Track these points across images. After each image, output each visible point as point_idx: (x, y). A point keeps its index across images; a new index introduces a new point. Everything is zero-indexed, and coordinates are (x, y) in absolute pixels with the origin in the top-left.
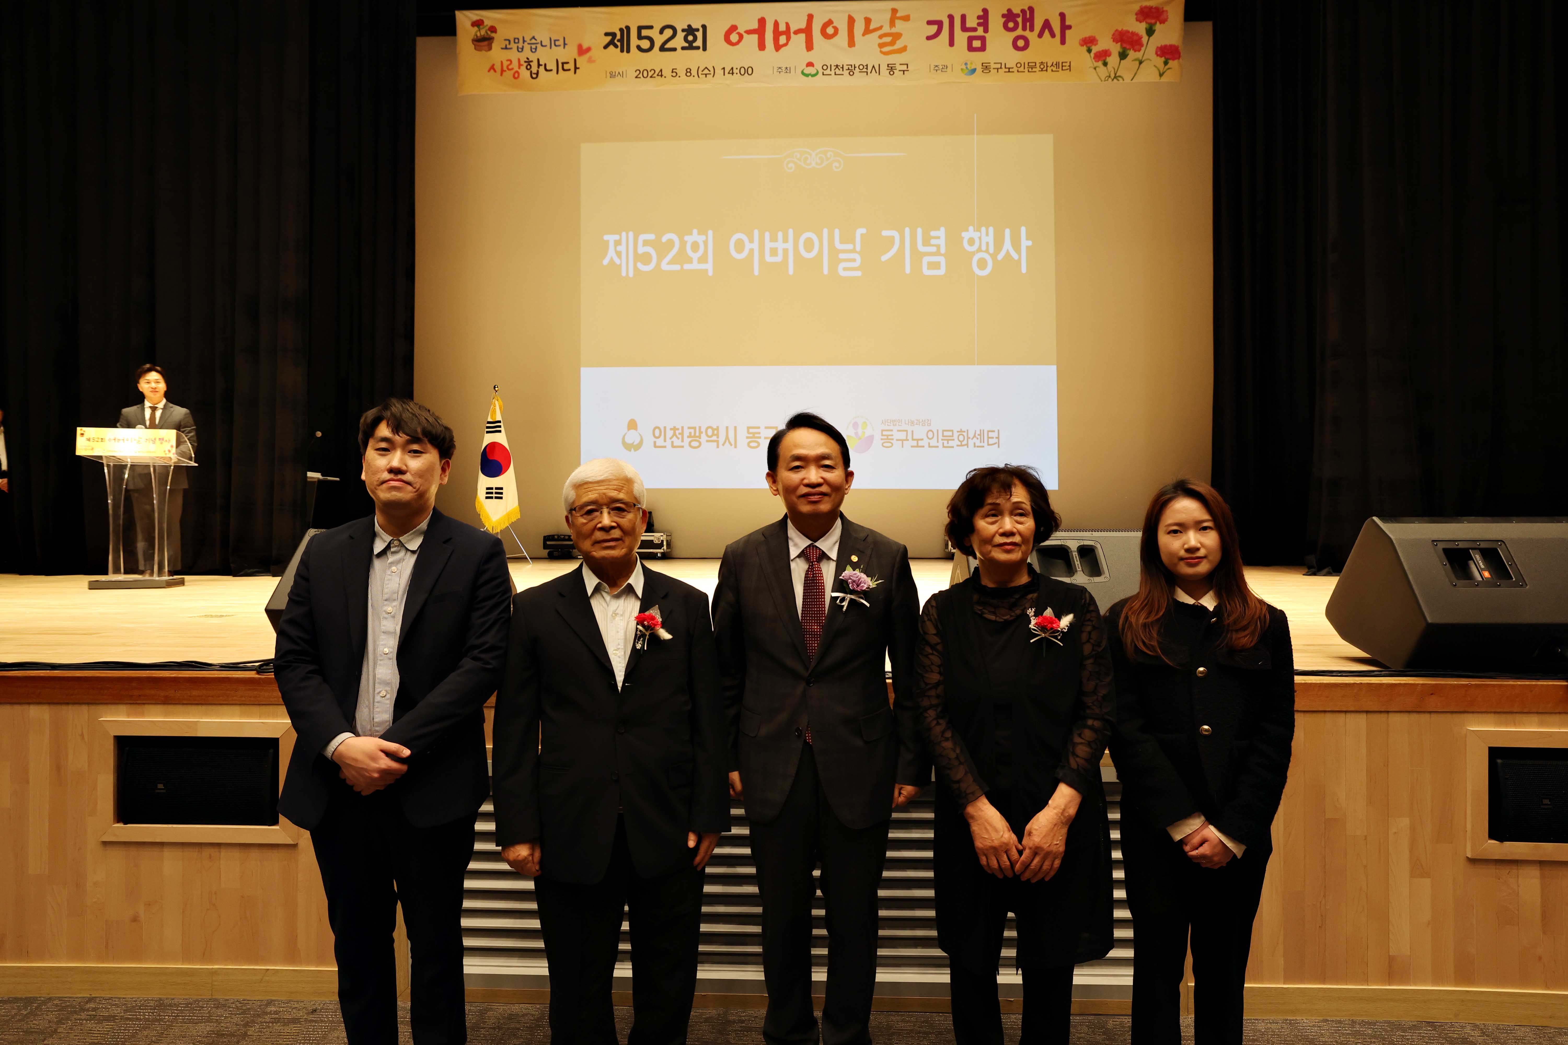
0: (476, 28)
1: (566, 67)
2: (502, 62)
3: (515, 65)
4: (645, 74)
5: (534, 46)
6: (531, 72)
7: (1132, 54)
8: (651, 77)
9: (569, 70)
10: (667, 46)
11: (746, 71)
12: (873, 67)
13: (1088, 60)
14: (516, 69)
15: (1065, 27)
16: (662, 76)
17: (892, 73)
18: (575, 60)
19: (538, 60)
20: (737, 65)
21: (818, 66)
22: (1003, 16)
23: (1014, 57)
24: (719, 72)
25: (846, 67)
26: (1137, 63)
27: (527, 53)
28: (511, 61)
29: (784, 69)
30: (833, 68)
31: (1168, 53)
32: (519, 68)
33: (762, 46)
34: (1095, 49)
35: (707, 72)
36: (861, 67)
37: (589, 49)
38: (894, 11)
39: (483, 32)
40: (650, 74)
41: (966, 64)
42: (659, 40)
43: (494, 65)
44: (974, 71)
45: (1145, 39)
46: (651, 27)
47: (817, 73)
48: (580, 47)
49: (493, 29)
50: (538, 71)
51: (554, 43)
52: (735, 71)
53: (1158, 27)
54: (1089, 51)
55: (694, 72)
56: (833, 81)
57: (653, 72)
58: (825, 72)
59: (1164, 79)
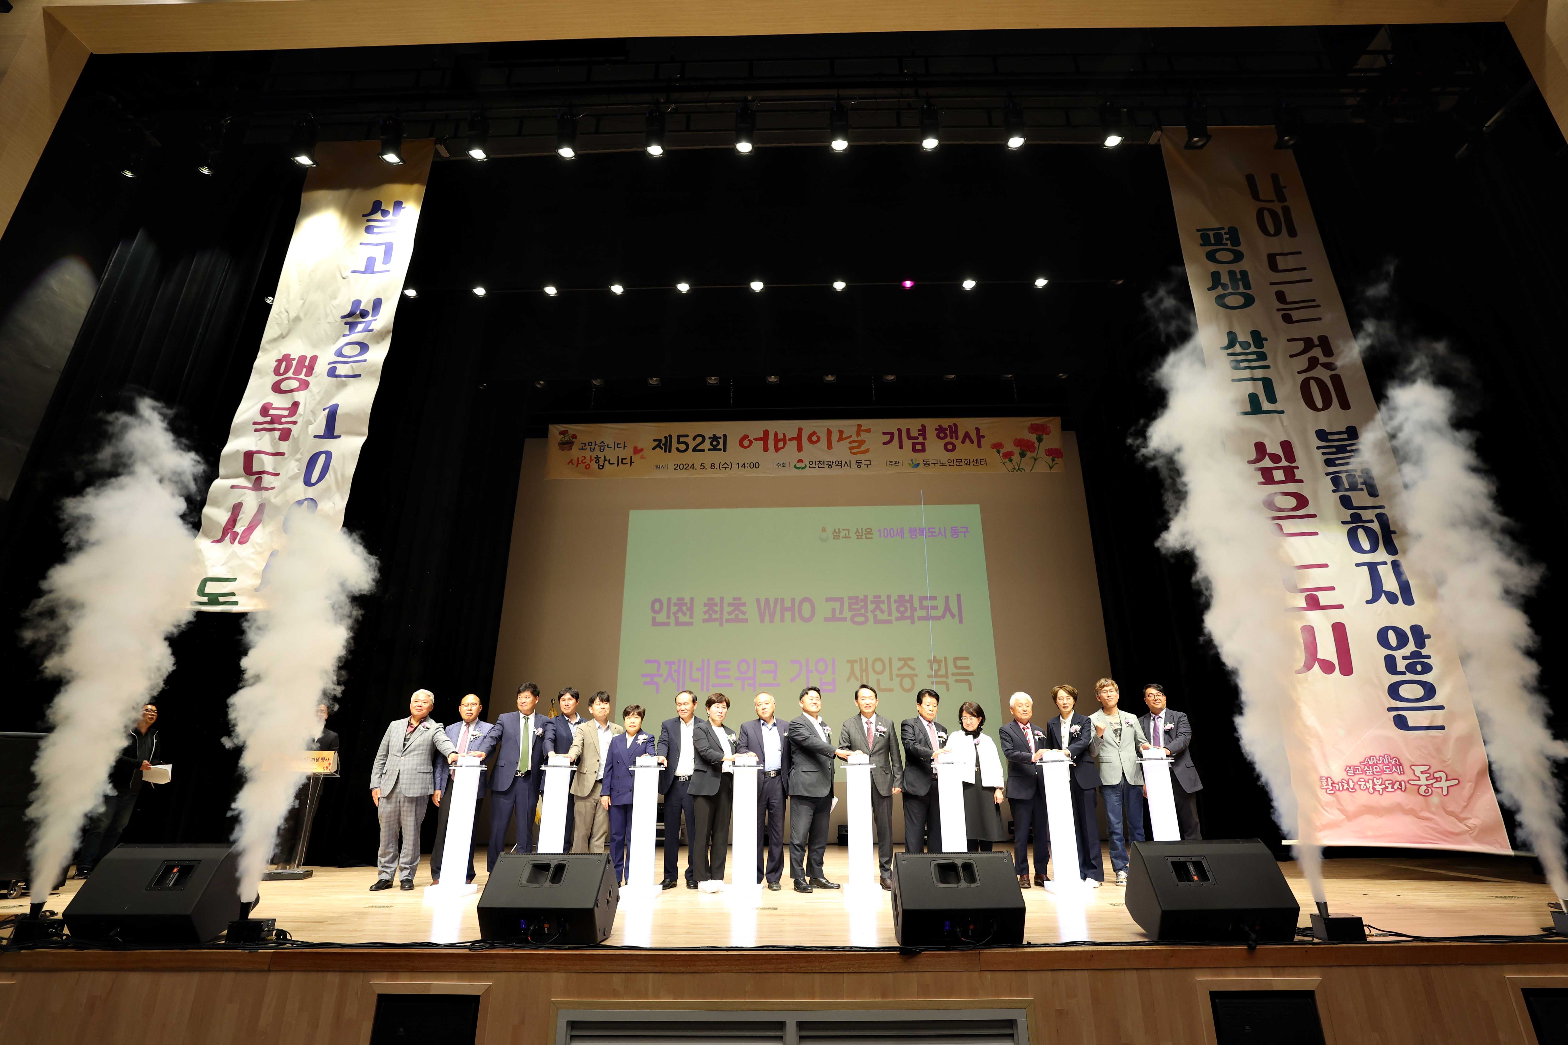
0: (562, 436)
1: (624, 461)
2: (578, 458)
4: (681, 466)
5: (602, 448)
9: (627, 463)
10: (698, 448)
11: (754, 465)
12: (846, 462)
13: (998, 458)
14: (588, 462)
15: (980, 437)
16: (693, 468)
18: (631, 457)
19: (605, 456)
20: (747, 461)
21: (806, 462)
22: (936, 429)
23: (945, 456)
24: (735, 466)
25: (826, 463)
26: (1033, 459)
27: (597, 452)
28: (585, 457)
30: (817, 463)
31: (1054, 453)
33: (766, 449)
34: (1002, 451)
35: (726, 466)
37: (642, 450)
38: (859, 426)
39: (567, 439)
40: (685, 467)
41: (912, 460)
43: (572, 460)
45: (1037, 444)
46: (687, 436)
48: (635, 448)
49: (574, 436)
51: (617, 445)
52: (746, 465)
54: (999, 452)
55: (717, 466)
56: (816, 472)
59: (1053, 471)
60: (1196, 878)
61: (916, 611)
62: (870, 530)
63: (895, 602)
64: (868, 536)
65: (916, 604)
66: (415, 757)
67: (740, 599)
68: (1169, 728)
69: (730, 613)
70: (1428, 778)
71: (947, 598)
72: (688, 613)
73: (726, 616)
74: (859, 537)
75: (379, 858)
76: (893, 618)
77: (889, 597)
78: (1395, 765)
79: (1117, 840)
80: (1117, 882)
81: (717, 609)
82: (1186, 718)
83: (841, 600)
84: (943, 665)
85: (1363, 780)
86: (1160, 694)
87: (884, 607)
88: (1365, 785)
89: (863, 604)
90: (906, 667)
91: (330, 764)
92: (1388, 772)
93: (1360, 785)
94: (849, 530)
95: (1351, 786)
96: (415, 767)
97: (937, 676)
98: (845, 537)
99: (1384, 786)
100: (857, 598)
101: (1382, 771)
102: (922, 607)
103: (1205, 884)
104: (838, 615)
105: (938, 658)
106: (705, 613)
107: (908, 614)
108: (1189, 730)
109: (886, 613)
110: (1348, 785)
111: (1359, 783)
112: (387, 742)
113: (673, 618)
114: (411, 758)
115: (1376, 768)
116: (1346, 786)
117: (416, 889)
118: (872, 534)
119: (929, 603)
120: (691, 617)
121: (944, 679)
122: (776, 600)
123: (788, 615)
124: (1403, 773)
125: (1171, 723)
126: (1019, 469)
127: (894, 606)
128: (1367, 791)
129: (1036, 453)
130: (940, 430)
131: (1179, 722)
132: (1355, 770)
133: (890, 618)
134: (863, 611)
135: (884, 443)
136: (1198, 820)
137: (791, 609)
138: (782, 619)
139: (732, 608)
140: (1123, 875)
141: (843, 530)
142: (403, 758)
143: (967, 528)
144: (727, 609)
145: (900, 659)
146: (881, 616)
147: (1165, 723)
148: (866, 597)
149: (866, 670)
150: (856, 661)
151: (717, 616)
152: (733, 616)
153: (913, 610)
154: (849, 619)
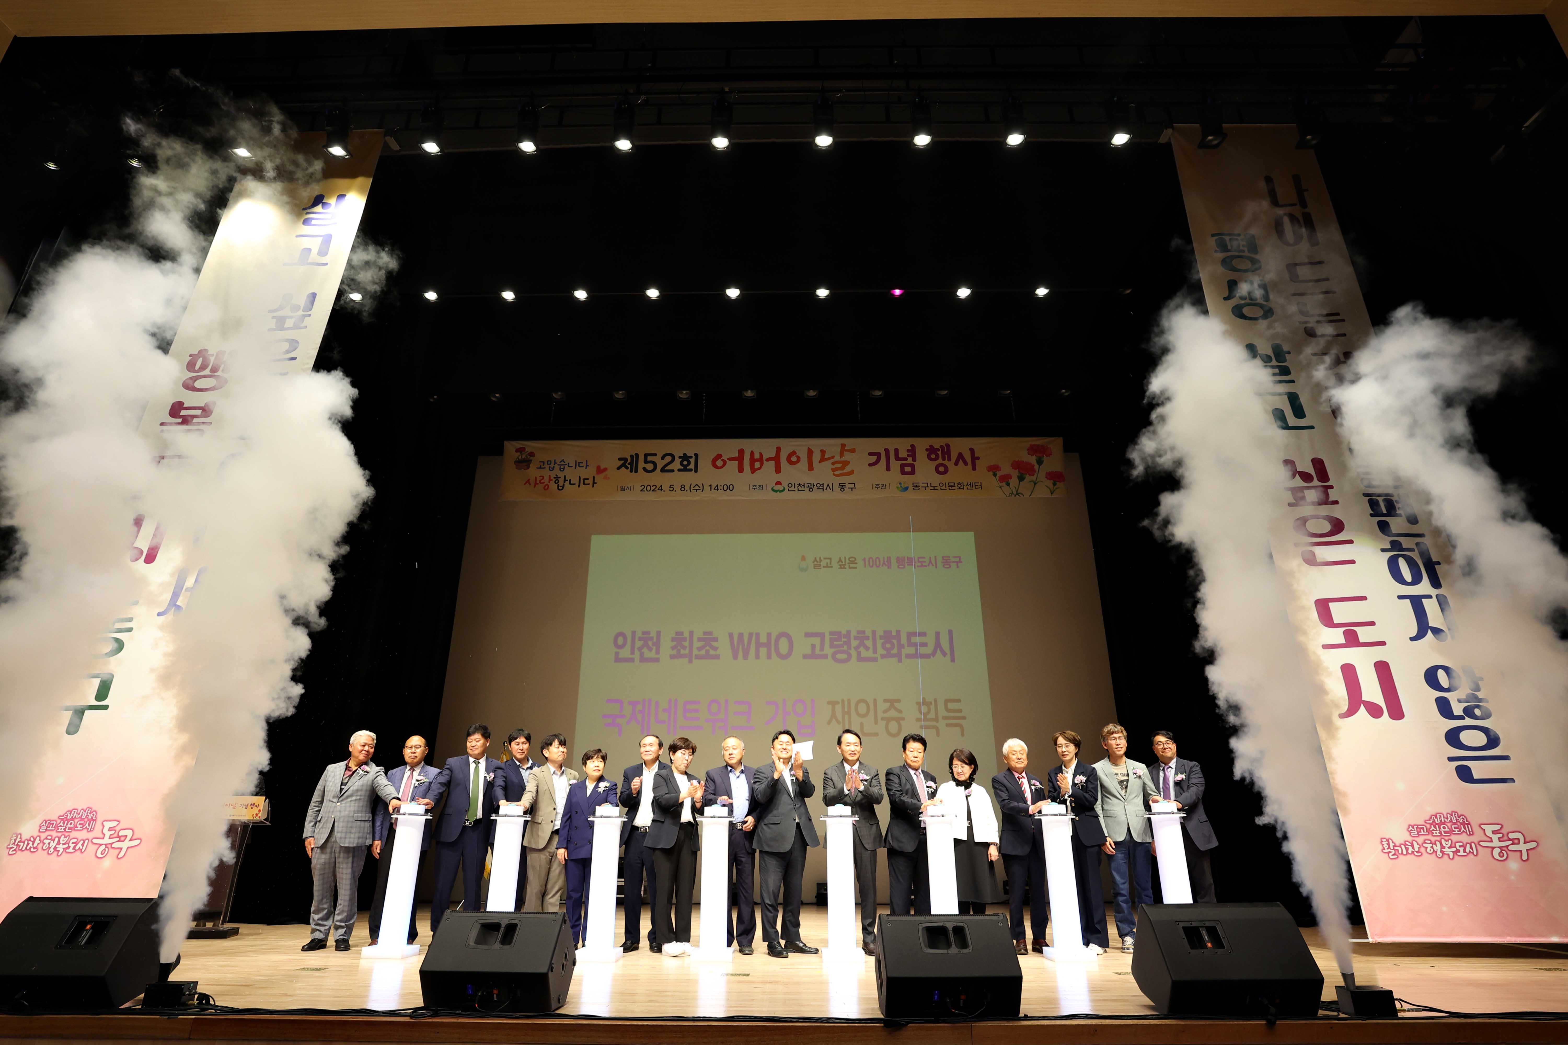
0: (519, 454)
1: (586, 482)
3: (546, 480)
4: (649, 488)
5: (562, 467)
6: (558, 485)
7: (1028, 478)
8: (653, 491)
9: (589, 484)
11: (728, 488)
12: (828, 485)
13: (995, 481)
15: (974, 459)
16: (661, 490)
17: (842, 490)
18: (594, 477)
19: (565, 476)
21: (785, 484)
22: (927, 450)
23: (936, 479)
24: (707, 488)
26: (1033, 483)
27: (557, 471)
28: (543, 477)
29: (758, 486)
30: (797, 486)
31: (1055, 477)
32: (549, 482)
34: (999, 474)
35: (698, 488)
36: (818, 485)
37: (605, 470)
39: (524, 456)
41: (900, 484)
42: (660, 464)
43: (529, 479)
44: (907, 488)
45: (1036, 467)
46: (655, 455)
47: (784, 489)
48: (598, 468)
49: (532, 454)
50: (564, 485)
51: (578, 464)
53: (1045, 458)
54: (995, 475)
55: (687, 488)
56: (796, 495)
57: (655, 487)
58: (790, 489)
59: (1054, 496)
60: (1209, 945)
61: (904, 648)
62: (854, 559)
63: (881, 637)
64: (852, 565)
65: (904, 640)
66: (353, 804)
67: (711, 633)
68: (1180, 779)
69: (699, 649)
70: (1501, 839)
71: (938, 634)
72: (654, 648)
73: (695, 652)
74: (842, 567)
75: (312, 914)
76: (878, 656)
77: (874, 632)
78: (1463, 824)
79: (1121, 902)
80: (1122, 948)
81: (686, 644)
82: (1198, 768)
83: (821, 635)
84: (932, 707)
85: (1429, 842)
86: (1170, 742)
87: (869, 643)
88: (1432, 847)
89: (845, 640)
90: (892, 709)
91: (260, 811)
92: (1457, 832)
93: (1426, 848)
94: (830, 559)
95: (1417, 849)
96: (352, 814)
97: (926, 719)
98: (827, 567)
99: (1454, 849)
100: (839, 633)
101: (1451, 832)
102: (910, 644)
103: (1220, 951)
104: (818, 652)
105: (927, 701)
106: (673, 648)
107: (895, 651)
108: (1202, 780)
109: (871, 650)
110: (1413, 848)
111: (1425, 845)
112: (323, 787)
113: (637, 653)
114: (348, 804)
115: (1444, 828)
116: (1410, 850)
117: (353, 949)
118: (857, 563)
119: (917, 639)
120: (658, 652)
121: (934, 723)
122: (751, 635)
123: (763, 651)
124: (1471, 834)
125: (1182, 773)
126: (1017, 494)
127: (879, 643)
128: (1434, 854)
129: (1035, 476)
130: (931, 450)
131: (1191, 772)
132: (1419, 830)
133: (875, 655)
134: (845, 648)
135: (870, 465)
136: (1212, 881)
137: (768, 645)
138: (757, 656)
139: (701, 644)
140: (1129, 940)
141: (825, 558)
142: (339, 804)
143: (960, 557)
144: (697, 644)
145: (885, 701)
146: (865, 654)
147: (1176, 774)
148: (849, 632)
149: (849, 713)
150: (837, 703)
151: (687, 651)
152: (703, 652)
153: (901, 646)
154: (830, 657)
